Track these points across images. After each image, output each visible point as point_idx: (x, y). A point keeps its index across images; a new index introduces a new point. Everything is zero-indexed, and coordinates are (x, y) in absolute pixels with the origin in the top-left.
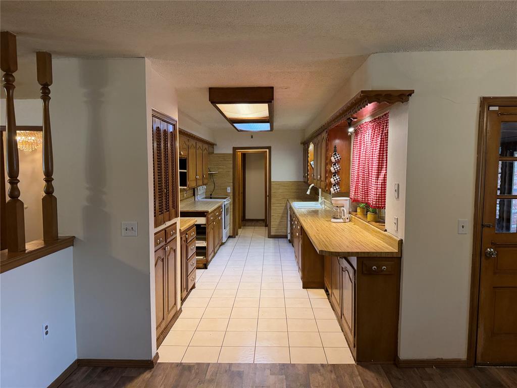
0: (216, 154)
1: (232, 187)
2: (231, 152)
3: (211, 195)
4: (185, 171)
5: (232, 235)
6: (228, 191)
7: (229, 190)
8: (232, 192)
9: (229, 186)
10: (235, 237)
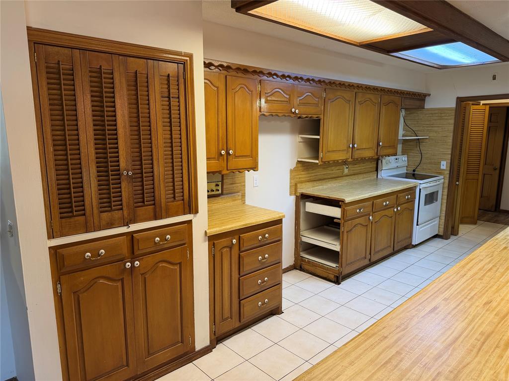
0: (428, 110)
1: (449, 161)
2: (452, 104)
3: (414, 171)
4: (318, 137)
5: (442, 234)
6: (442, 167)
7: (444, 165)
8: (449, 169)
9: (444, 160)
10: (447, 239)
